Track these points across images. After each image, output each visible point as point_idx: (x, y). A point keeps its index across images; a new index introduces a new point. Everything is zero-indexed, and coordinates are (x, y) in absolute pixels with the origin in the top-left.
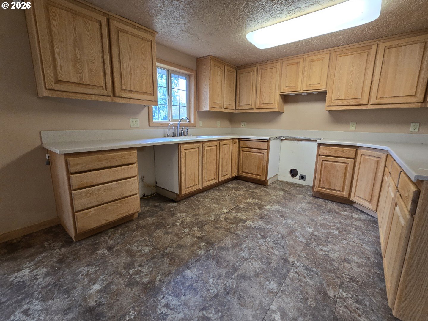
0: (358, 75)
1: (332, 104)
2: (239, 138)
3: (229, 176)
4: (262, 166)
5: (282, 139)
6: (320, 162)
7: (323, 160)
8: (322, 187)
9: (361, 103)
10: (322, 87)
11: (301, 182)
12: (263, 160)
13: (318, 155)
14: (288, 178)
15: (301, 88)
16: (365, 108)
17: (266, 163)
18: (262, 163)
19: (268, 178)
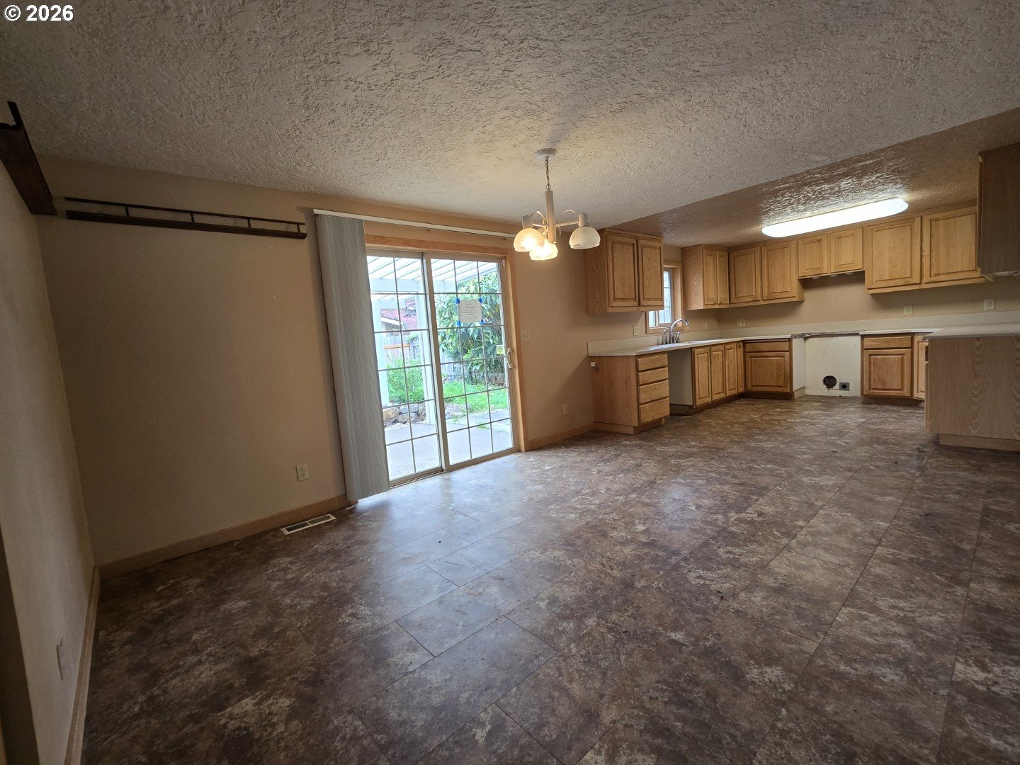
0: (902, 251)
1: (873, 286)
2: (743, 341)
3: (735, 392)
4: (783, 372)
5: (806, 338)
6: (866, 358)
7: (870, 355)
8: (874, 389)
9: (912, 282)
10: (857, 267)
11: (844, 393)
12: (784, 365)
13: (863, 349)
14: (823, 390)
15: (828, 269)
16: (918, 288)
17: (788, 368)
18: (783, 369)
19: (794, 389)
